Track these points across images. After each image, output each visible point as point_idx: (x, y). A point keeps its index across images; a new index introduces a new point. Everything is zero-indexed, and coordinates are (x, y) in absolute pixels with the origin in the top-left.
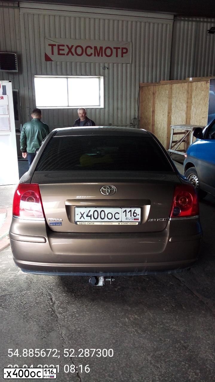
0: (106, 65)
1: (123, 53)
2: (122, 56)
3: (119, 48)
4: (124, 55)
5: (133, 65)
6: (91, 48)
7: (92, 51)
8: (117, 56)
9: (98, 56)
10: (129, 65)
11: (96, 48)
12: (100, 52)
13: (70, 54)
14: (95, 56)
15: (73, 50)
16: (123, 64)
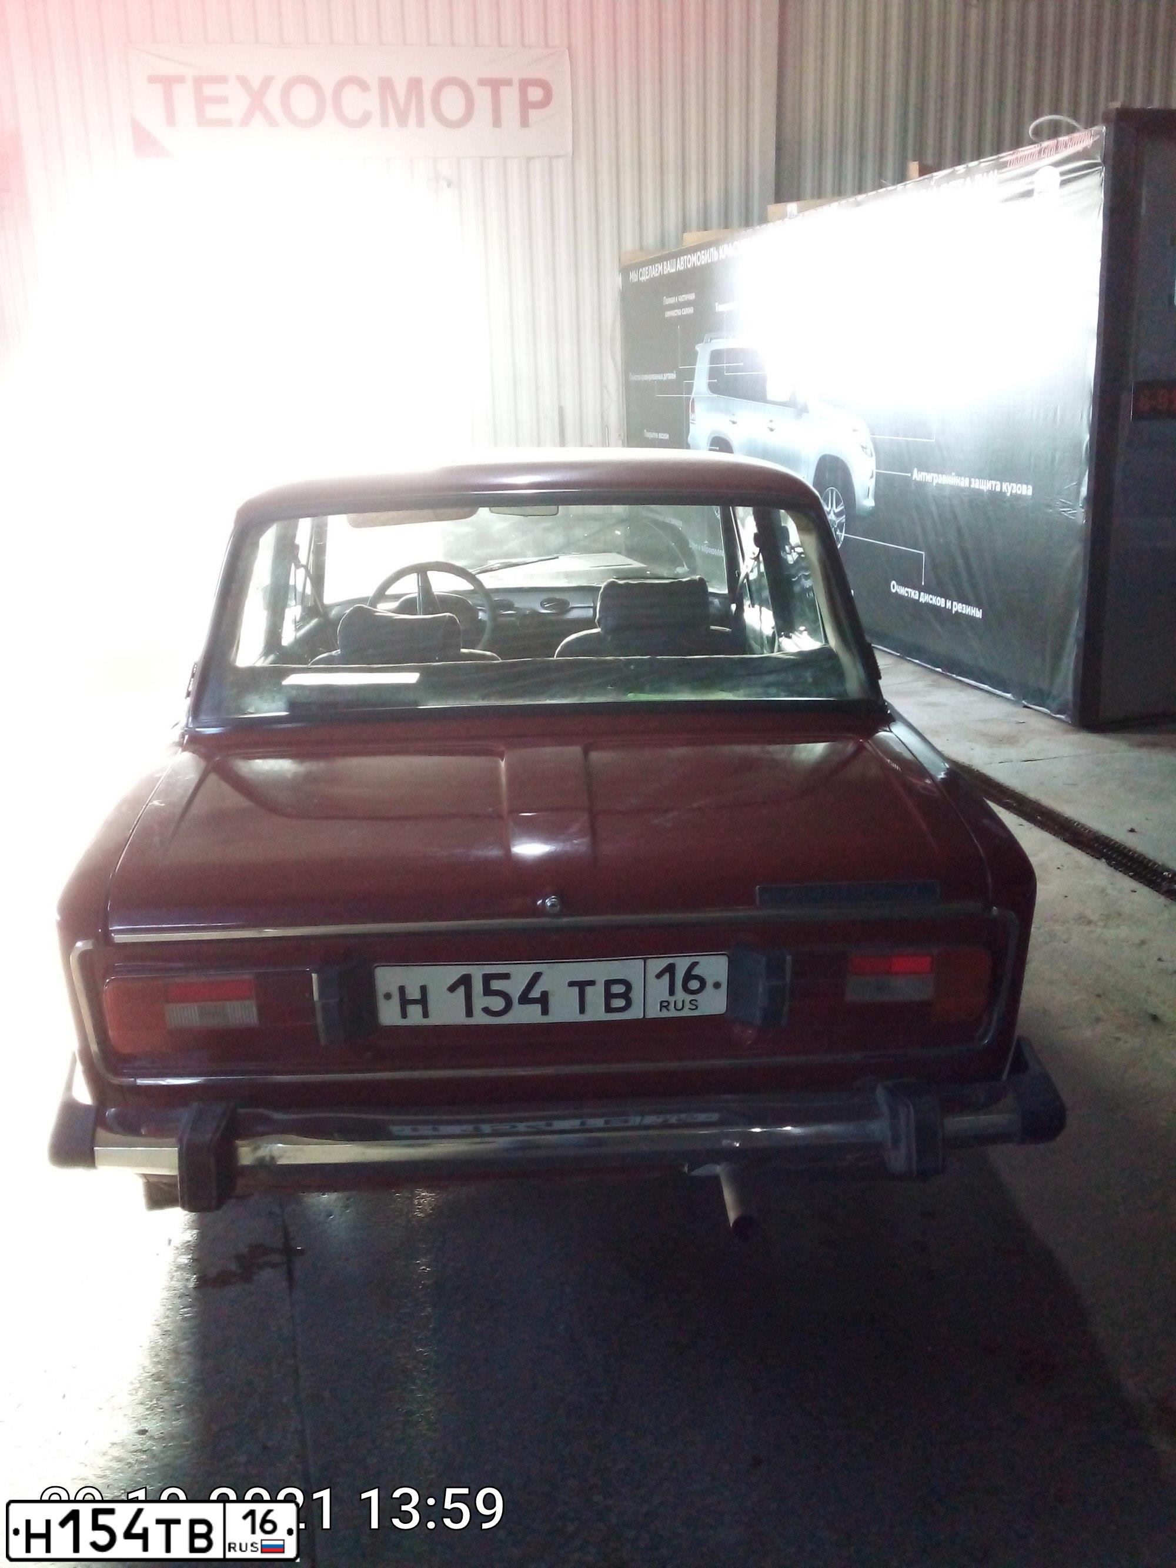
0: (445, 170)
1: (526, 105)
2: (525, 122)
3: (507, 82)
4: (534, 114)
5: (583, 163)
6: (364, 86)
7: (371, 101)
8: (497, 122)
10: (560, 166)
11: (386, 85)
12: (407, 103)
13: (258, 118)
14: (385, 122)
15: (272, 100)
16: (529, 159)
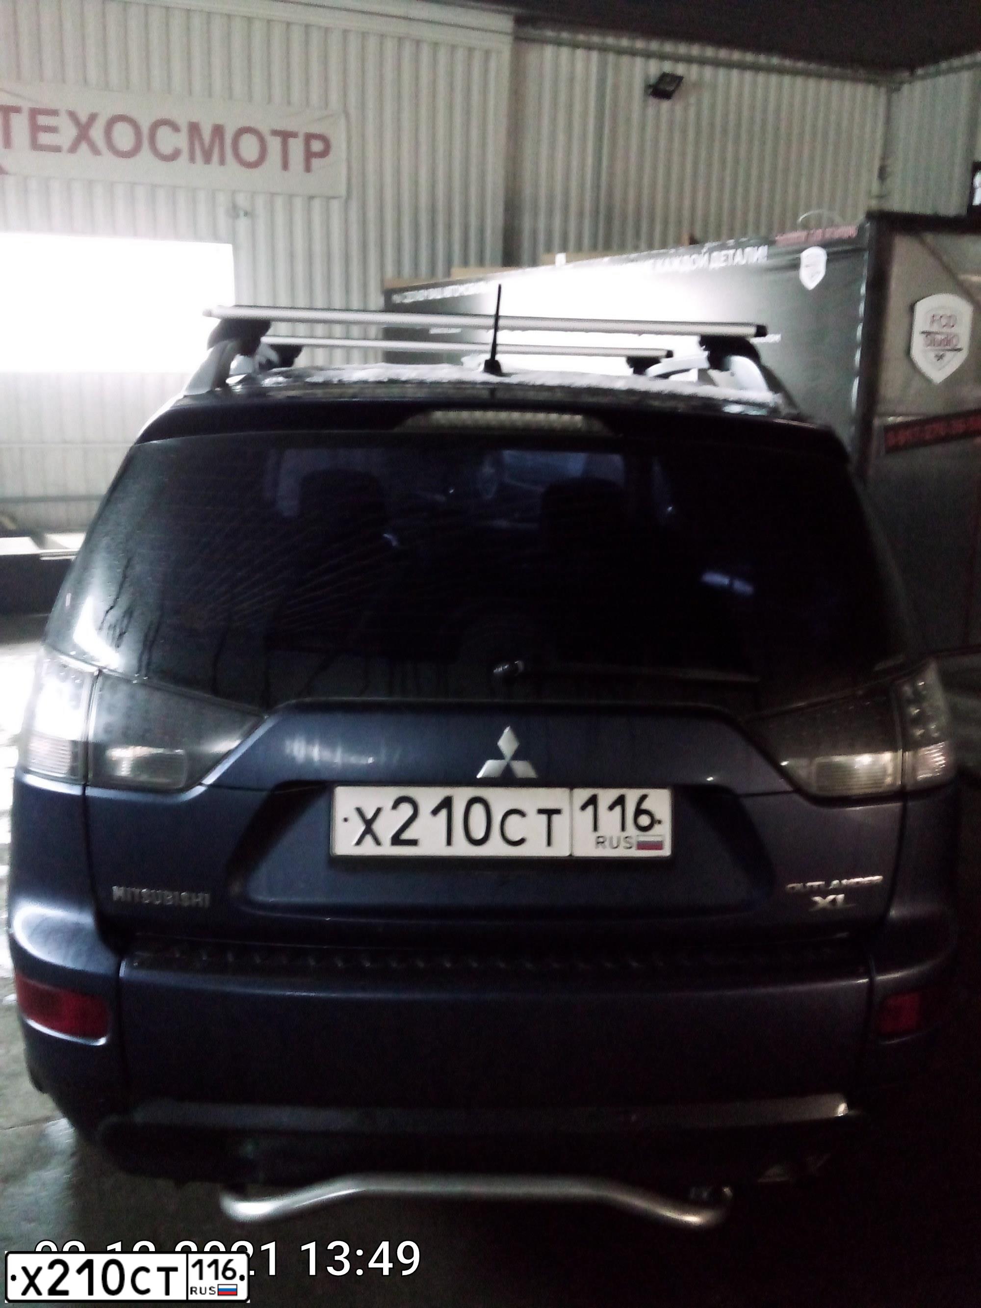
0: (242, 200)
1: (309, 155)
2: (308, 168)
3: (294, 135)
4: (316, 162)
5: (354, 206)
6: (176, 128)
7: (181, 140)
8: (285, 166)
9: (207, 159)
10: (336, 205)
11: (194, 129)
12: (212, 145)
13: (84, 147)
14: (192, 159)
15: (97, 133)
16: (311, 198)
